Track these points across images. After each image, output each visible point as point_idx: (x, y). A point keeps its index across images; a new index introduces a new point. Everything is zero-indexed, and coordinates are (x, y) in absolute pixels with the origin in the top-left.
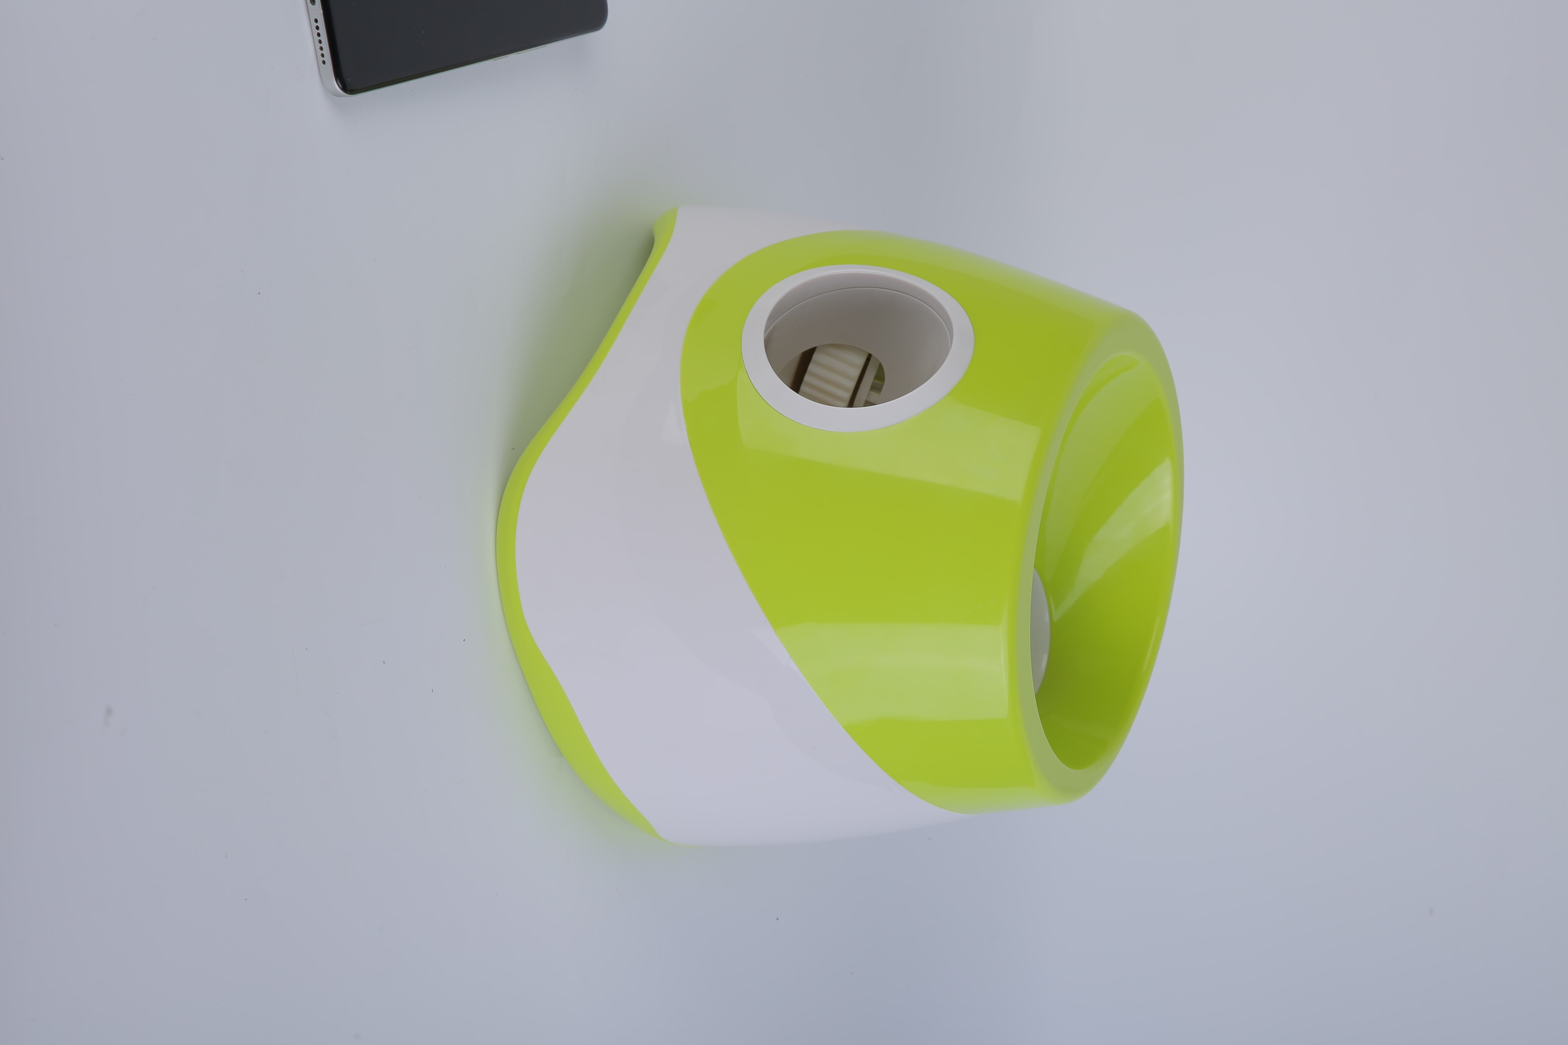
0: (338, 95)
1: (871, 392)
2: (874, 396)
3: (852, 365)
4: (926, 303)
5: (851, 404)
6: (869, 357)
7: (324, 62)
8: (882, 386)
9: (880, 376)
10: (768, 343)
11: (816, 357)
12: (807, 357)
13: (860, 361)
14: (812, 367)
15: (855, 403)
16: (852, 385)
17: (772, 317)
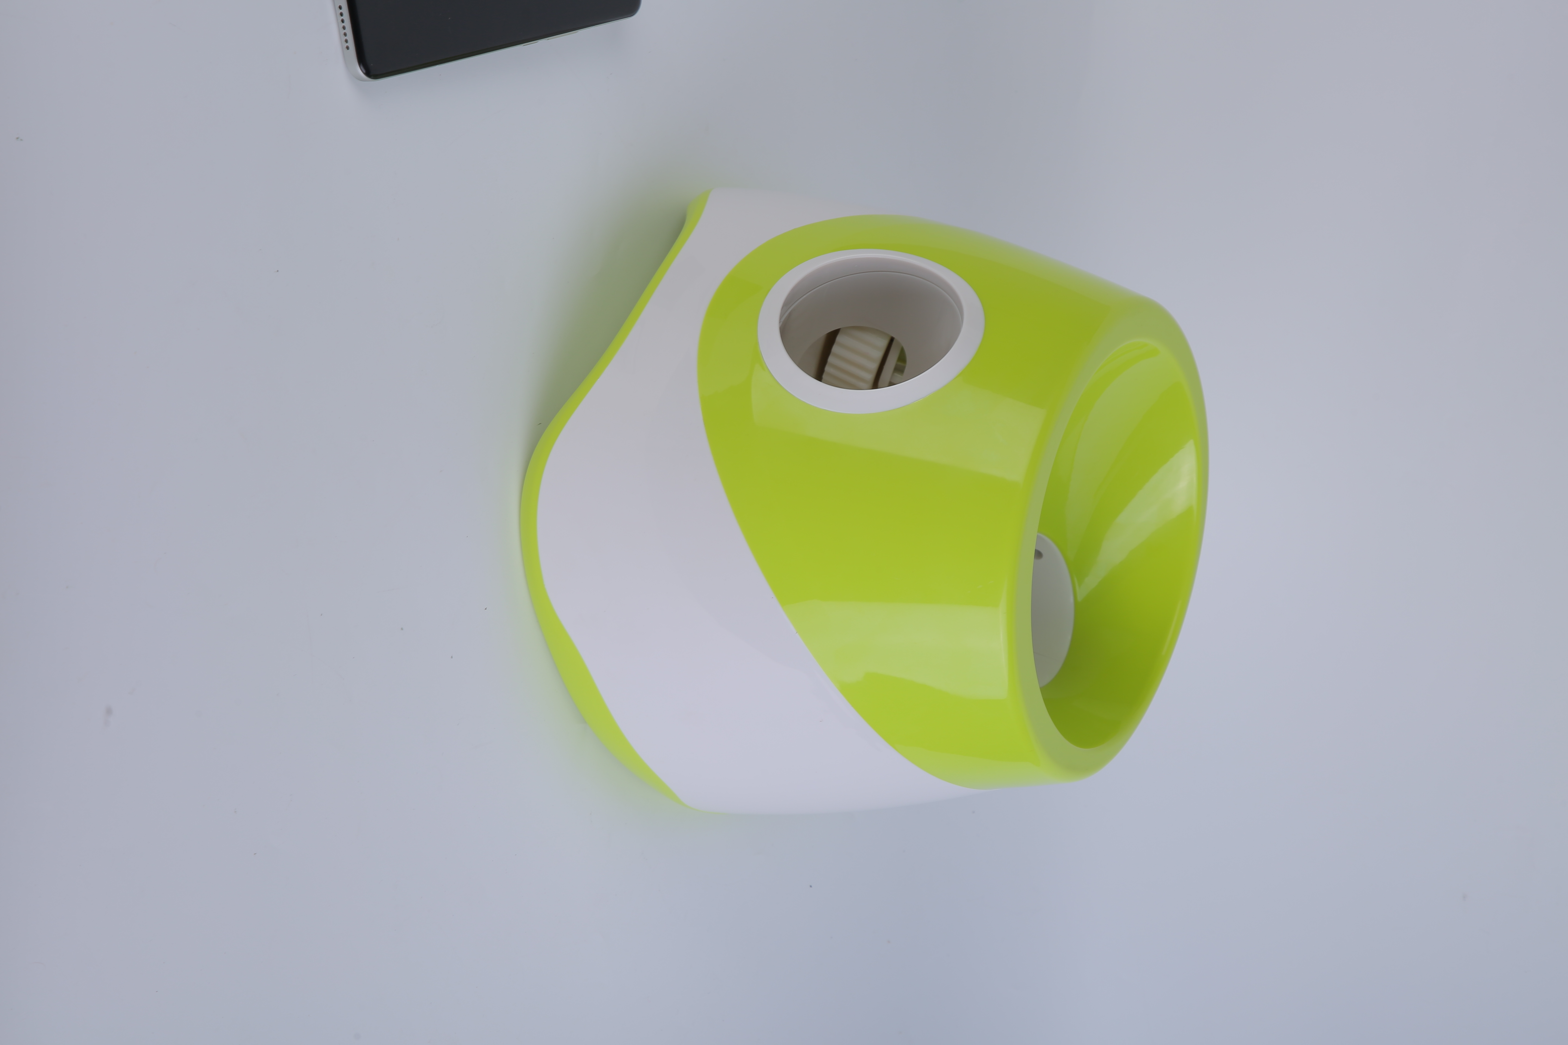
0: (362, 80)
1: (896, 374)
2: (897, 375)
3: (875, 348)
4: (938, 286)
5: (875, 385)
6: (892, 340)
7: (348, 48)
8: (904, 367)
9: (902, 358)
10: (784, 331)
11: (840, 338)
12: (831, 338)
13: (883, 343)
14: (835, 349)
15: (880, 383)
16: (874, 366)
17: (787, 304)
